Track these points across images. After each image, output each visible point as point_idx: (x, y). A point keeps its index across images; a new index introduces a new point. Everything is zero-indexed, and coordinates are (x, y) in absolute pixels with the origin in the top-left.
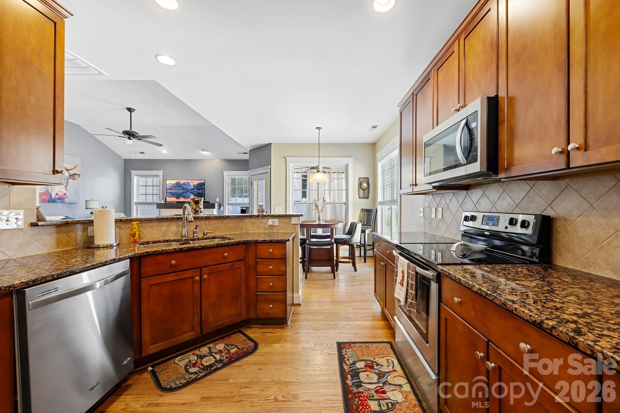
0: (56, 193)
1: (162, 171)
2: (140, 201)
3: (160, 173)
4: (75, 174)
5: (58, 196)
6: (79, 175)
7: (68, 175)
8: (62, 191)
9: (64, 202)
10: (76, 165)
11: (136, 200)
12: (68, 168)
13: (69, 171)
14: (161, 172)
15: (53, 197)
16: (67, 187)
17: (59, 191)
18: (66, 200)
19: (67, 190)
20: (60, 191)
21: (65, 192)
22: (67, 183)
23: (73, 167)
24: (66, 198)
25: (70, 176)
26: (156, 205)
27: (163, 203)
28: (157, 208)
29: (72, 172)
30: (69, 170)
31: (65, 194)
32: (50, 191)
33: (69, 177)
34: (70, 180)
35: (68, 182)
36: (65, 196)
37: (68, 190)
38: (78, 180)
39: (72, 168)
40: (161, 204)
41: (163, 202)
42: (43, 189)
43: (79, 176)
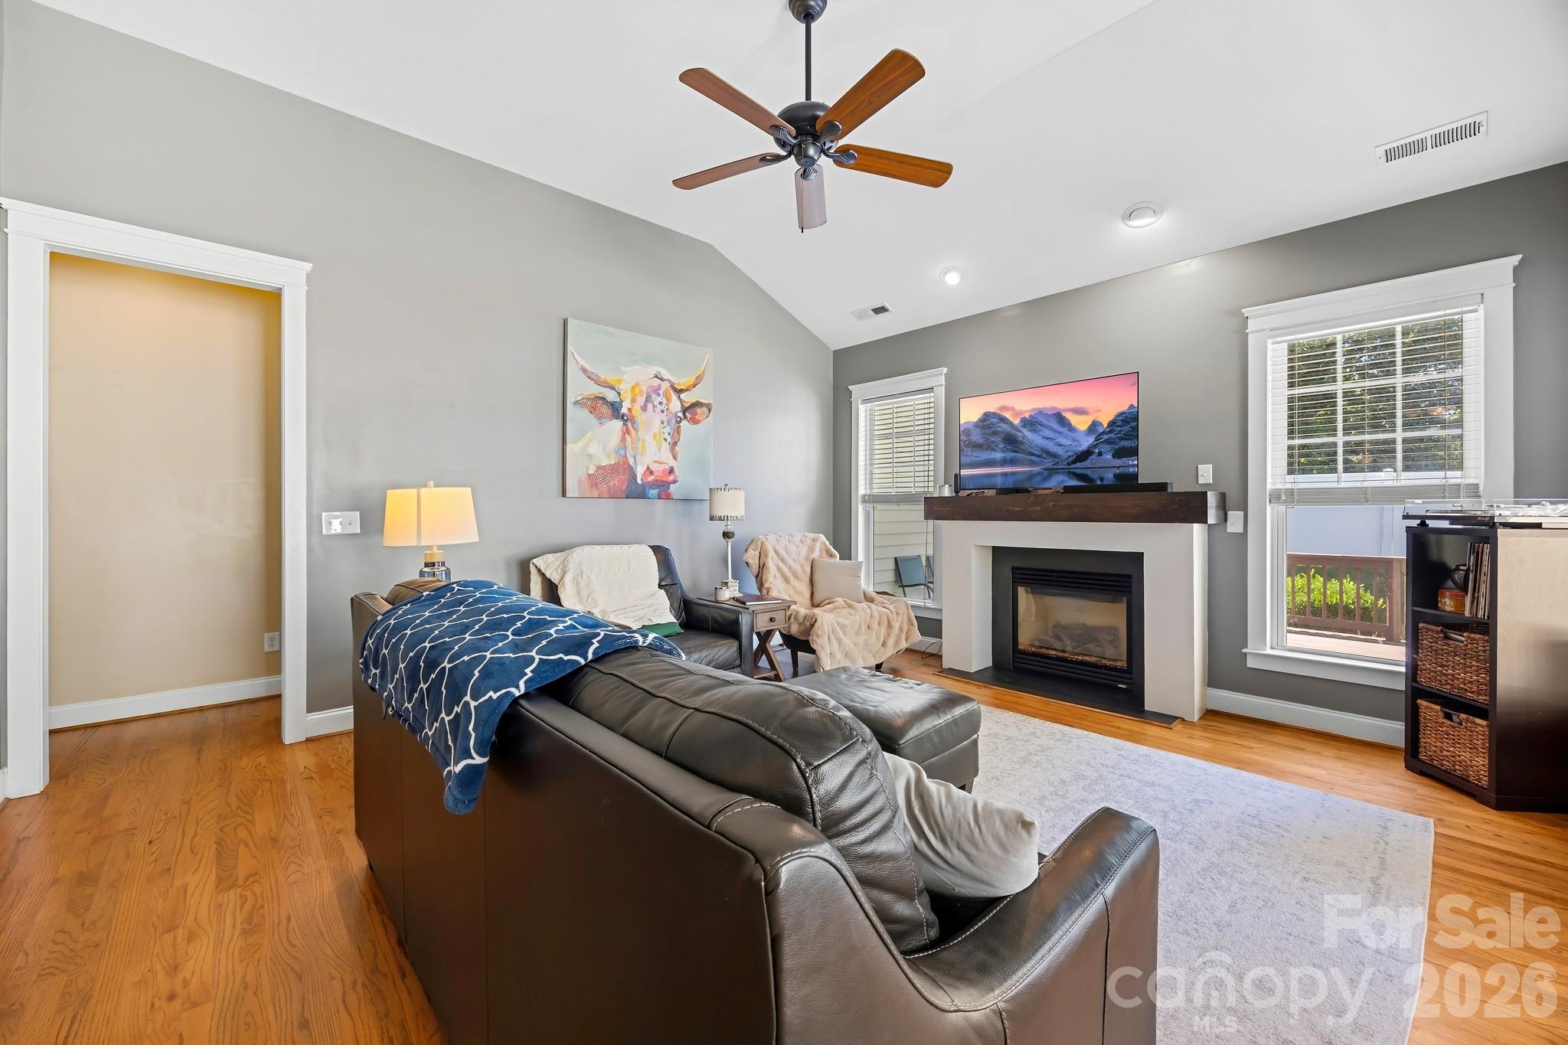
0: (646, 467)
1: (945, 370)
2: (875, 491)
3: (937, 378)
4: (697, 404)
5: (653, 478)
6: (709, 407)
7: (680, 409)
8: (662, 459)
9: (668, 497)
10: (701, 372)
11: (866, 488)
12: (679, 384)
13: (682, 396)
14: (941, 374)
15: (639, 481)
16: (677, 448)
17: (655, 462)
18: (673, 488)
19: (675, 458)
20: (657, 459)
21: (672, 463)
22: (676, 432)
23: (692, 381)
24: (675, 482)
25: (685, 410)
26: (922, 507)
27: (946, 496)
28: (926, 518)
29: (689, 398)
30: (681, 391)
31: (671, 471)
32: (631, 461)
33: (680, 414)
34: (684, 423)
35: (678, 432)
36: (671, 478)
37: (679, 458)
38: (707, 424)
39: (690, 386)
40: (942, 500)
41: (947, 492)
42: (613, 456)
43: (710, 410)
